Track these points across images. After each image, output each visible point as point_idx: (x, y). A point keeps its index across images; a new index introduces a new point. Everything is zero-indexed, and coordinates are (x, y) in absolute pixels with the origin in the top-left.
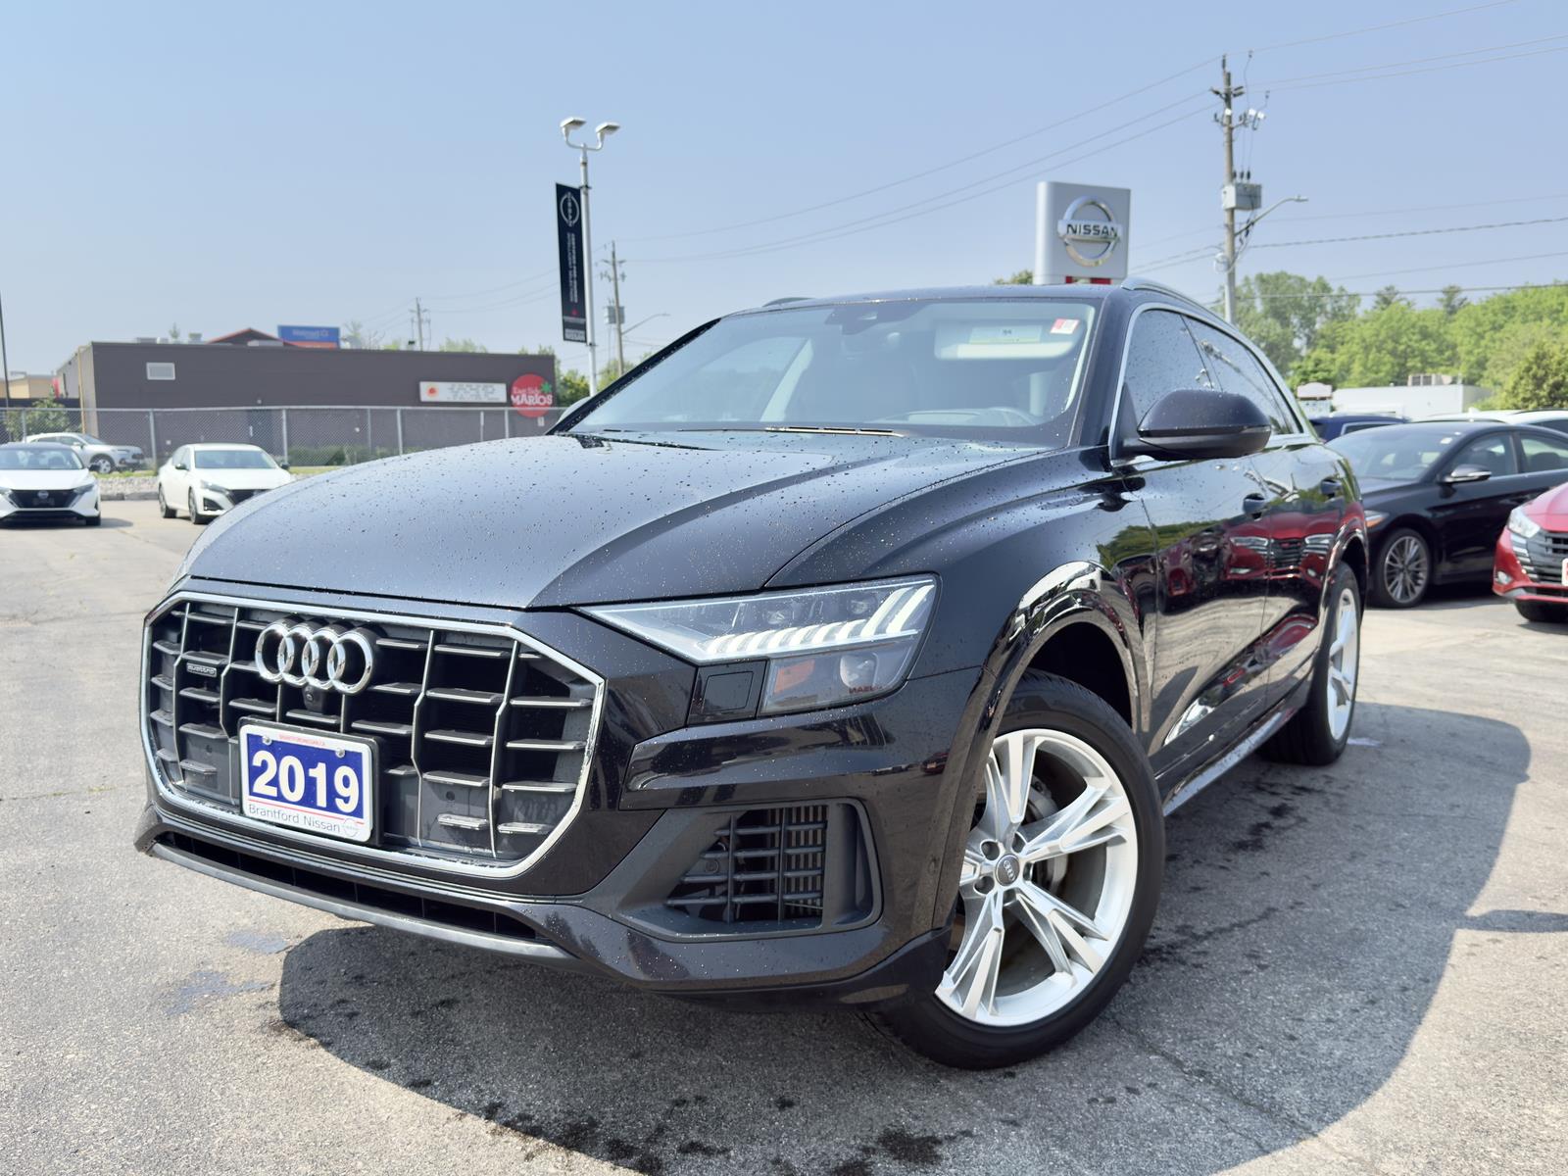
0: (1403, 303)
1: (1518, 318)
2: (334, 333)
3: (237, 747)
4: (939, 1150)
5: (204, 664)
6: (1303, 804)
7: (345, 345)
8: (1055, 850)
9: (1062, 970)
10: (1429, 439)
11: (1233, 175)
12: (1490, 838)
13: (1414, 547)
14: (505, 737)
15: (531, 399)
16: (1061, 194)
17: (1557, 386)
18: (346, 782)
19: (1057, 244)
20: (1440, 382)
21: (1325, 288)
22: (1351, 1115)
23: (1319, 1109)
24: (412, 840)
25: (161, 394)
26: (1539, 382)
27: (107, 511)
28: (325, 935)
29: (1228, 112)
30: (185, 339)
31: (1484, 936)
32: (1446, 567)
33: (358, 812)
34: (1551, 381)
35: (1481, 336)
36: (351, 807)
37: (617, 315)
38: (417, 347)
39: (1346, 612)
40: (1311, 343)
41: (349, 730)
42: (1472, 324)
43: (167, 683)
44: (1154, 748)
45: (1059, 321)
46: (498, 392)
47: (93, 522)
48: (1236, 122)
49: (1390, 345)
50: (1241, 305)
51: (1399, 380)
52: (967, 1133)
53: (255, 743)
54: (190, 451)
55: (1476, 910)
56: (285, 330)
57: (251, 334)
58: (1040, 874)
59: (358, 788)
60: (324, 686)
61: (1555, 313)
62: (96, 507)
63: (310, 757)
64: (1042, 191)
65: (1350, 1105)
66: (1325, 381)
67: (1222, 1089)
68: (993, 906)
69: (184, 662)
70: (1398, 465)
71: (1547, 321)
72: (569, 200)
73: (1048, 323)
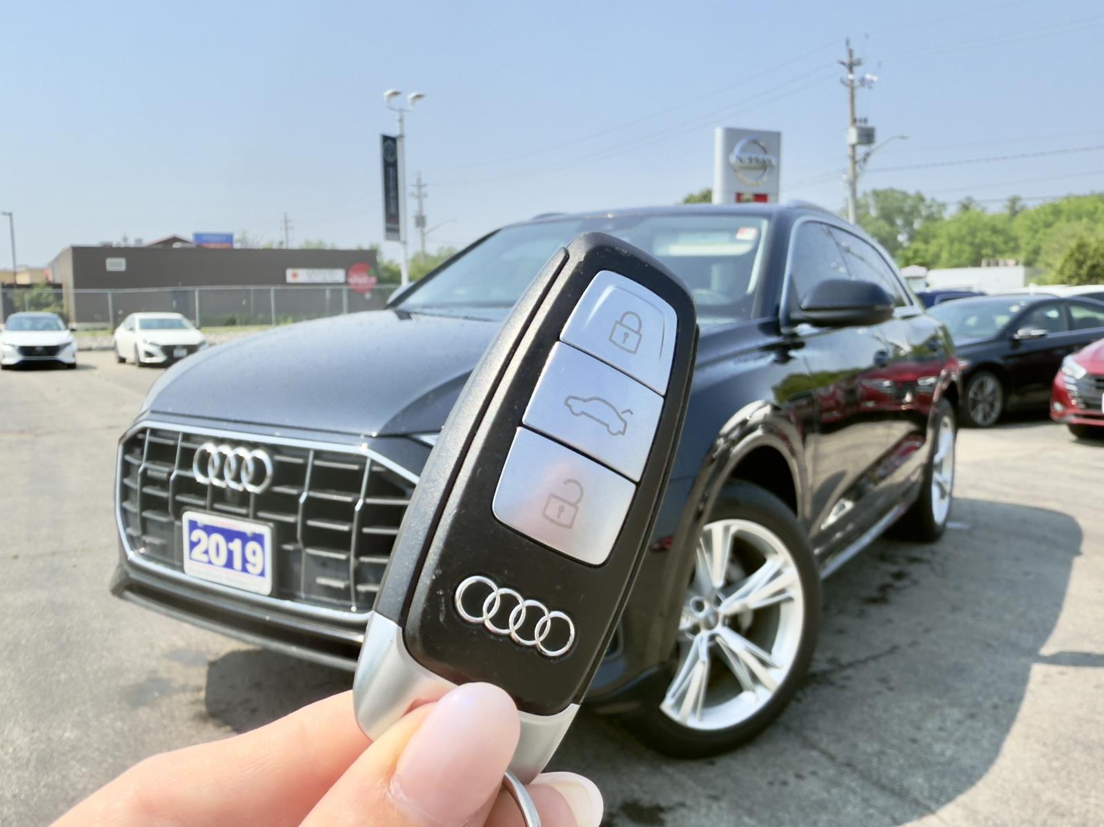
0: (979, 210)
1: (1063, 218)
2: (229, 238)
3: (181, 528)
4: (663, 816)
5: (159, 471)
6: (916, 570)
7: (237, 246)
8: (745, 606)
9: (748, 690)
10: (1002, 307)
11: (854, 121)
12: (1054, 598)
13: (991, 384)
14: (362, 524)
15: (362, 280)
16: (732, 136)
17: (1094, 267)
18: (254, 553)
19: (730, 170)
20: (1006, 265)
21: (921, 199)
22: (962, 799)
23: (936, 794)
24: (298, 594)
25: (116, 280)
26: (1080, 264)
27: (81, 359)
28: (233, 655)
29: (851, 77)
30: (131, 243)
31: (1054, 669)
32: (1014, 399)
33: (262, 574)
34: (1089, 263)
35: (1036, 231)
36: (258, 570)
37: (421, 221)
38: (284, 247)
39: (946, 434)
40: (912, 238)
41: (256, 518)
42: (1029, 223)
43: (134, 484)
44: (814, 532)
45: (741, 230)
46: (338, 275)
47: (72, 366)
48: (857, 83)
49: (969, 239)
50: (861, 212)
51: (976, 262)
52: (682, 805)
53: (193, 525)
54: (137, 318)
55: (1047, 650)
56: (198, 236)
57: (175, 239)
58: (734, 623)
59: (262, 557)
60: (239, 487)
61: (1092, 215)
62: (74, 356)
63: (229, 535)
64: (719, 135)
65: (959, 791)
66: (922, 265)
67: (865, 776)
68: (701, 644)
69: (145, 470)
70: (979, 326)
71: (1085, 220)
72: (390, 145)
73: (734, 231)
